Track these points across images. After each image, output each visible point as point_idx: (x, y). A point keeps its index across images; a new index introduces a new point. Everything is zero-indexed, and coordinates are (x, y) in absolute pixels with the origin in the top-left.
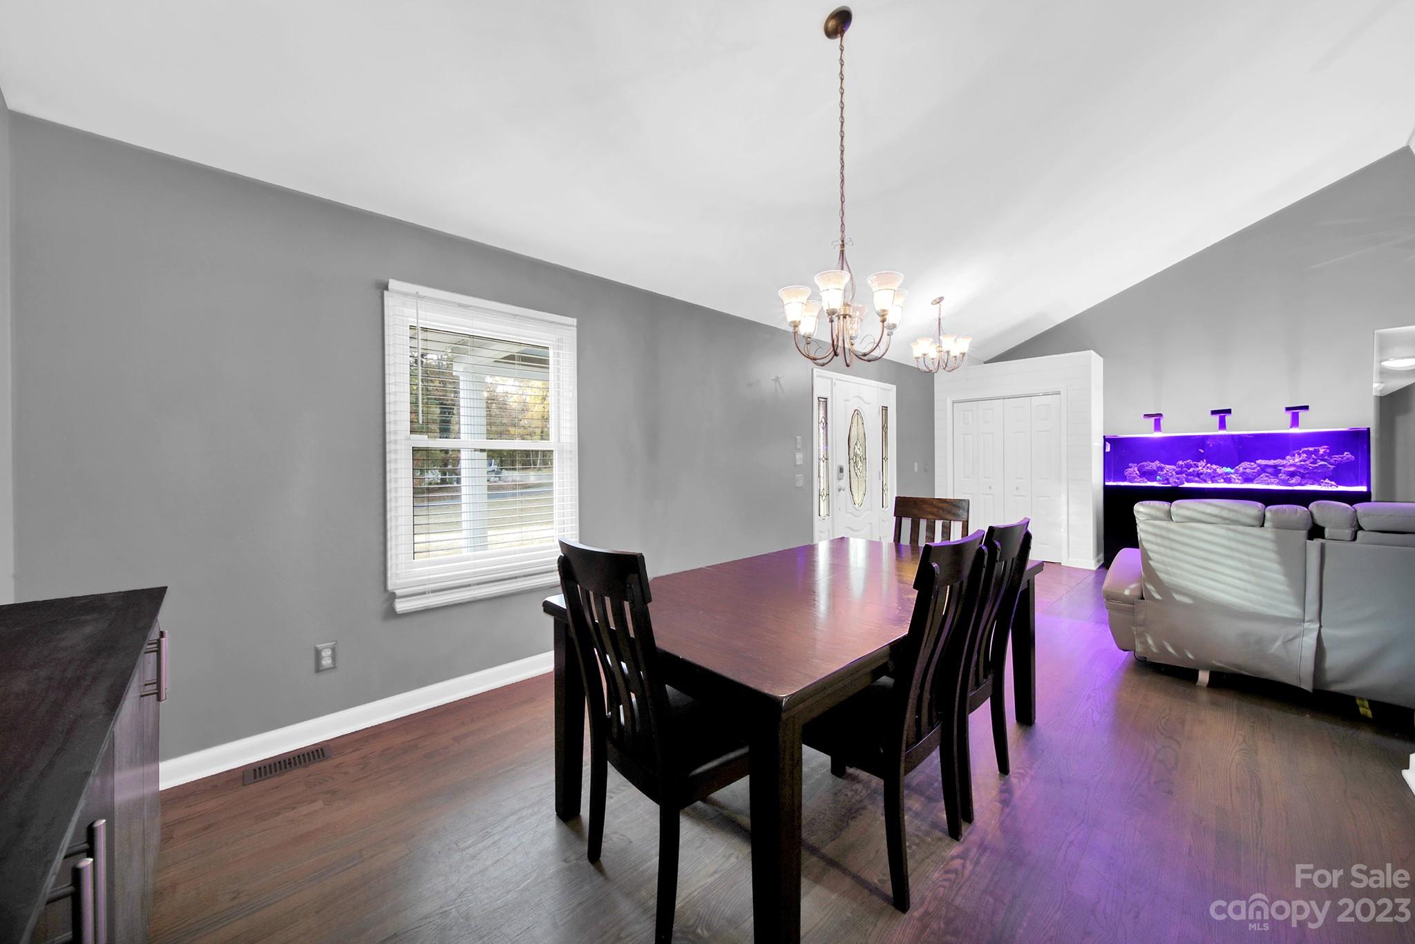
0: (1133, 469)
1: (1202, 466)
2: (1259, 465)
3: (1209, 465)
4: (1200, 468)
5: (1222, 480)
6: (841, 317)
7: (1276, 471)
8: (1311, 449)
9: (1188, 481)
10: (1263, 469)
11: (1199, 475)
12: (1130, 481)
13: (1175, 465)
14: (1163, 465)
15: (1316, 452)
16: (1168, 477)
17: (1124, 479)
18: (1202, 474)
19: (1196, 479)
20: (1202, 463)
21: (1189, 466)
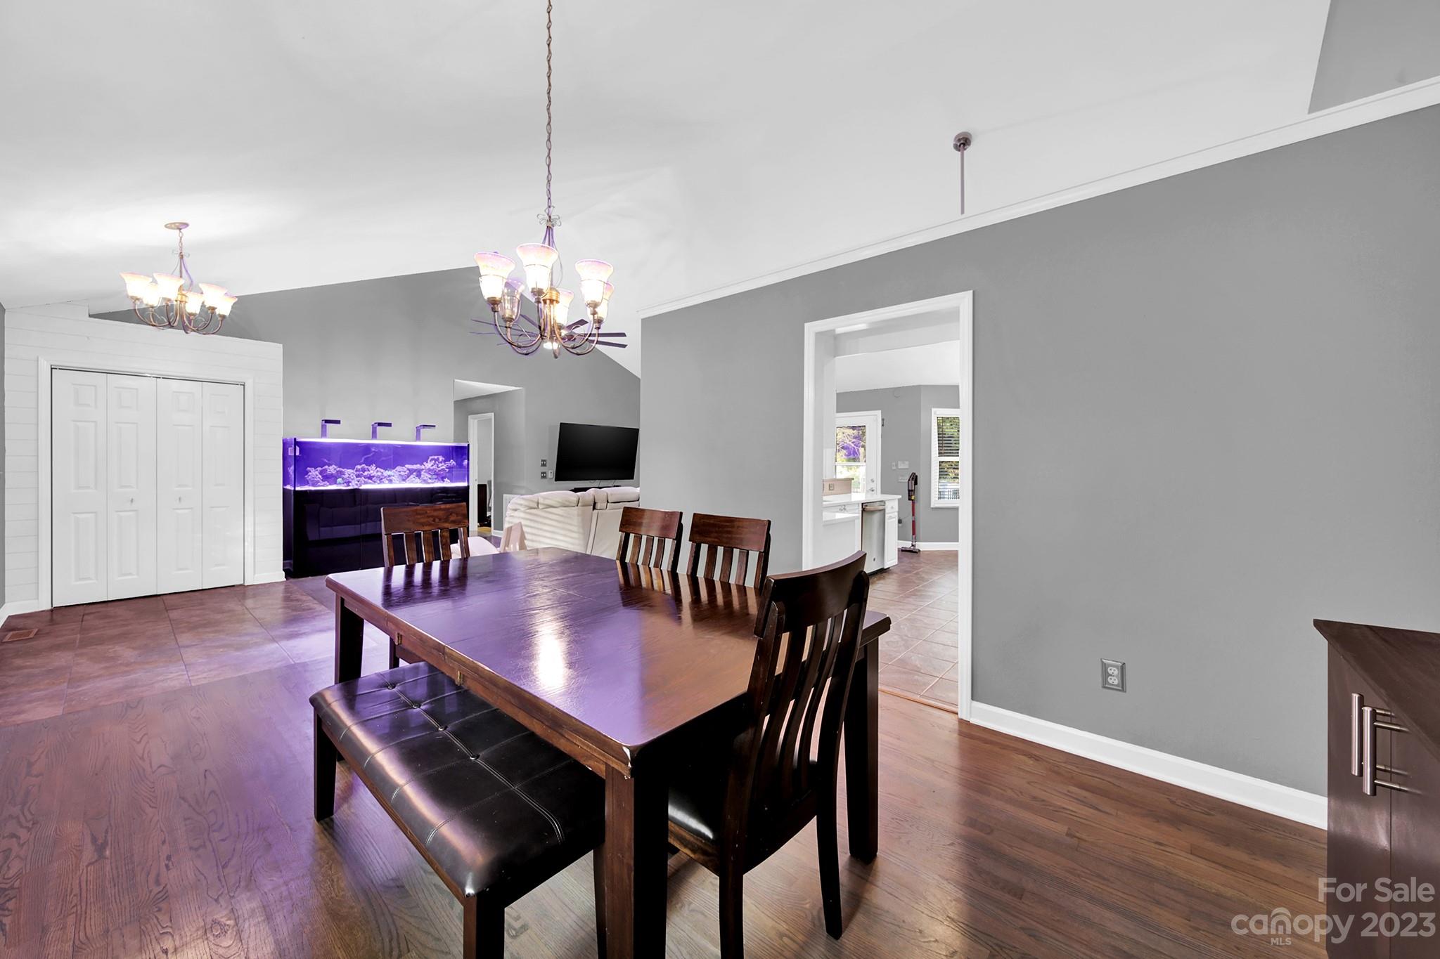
0: (314, 473)
1: (373, 471)
2: (408, 469)
3: (378, 469)
4: (372, 472)
5: (387, 482)
6: (548, 302)
7: (419, 474)
8: (436, 457)
9: (366, 483)
10: (411, 472)
11: (370, 477)
12: (313, 485)
13: (353, 469)
14: (341, 469)
15: (438, 459)
16: (350, 480)
17: (307, 483)
18: (373, 477)
19: (370, 481)
20: (373, 467)
21: (364, 470)
